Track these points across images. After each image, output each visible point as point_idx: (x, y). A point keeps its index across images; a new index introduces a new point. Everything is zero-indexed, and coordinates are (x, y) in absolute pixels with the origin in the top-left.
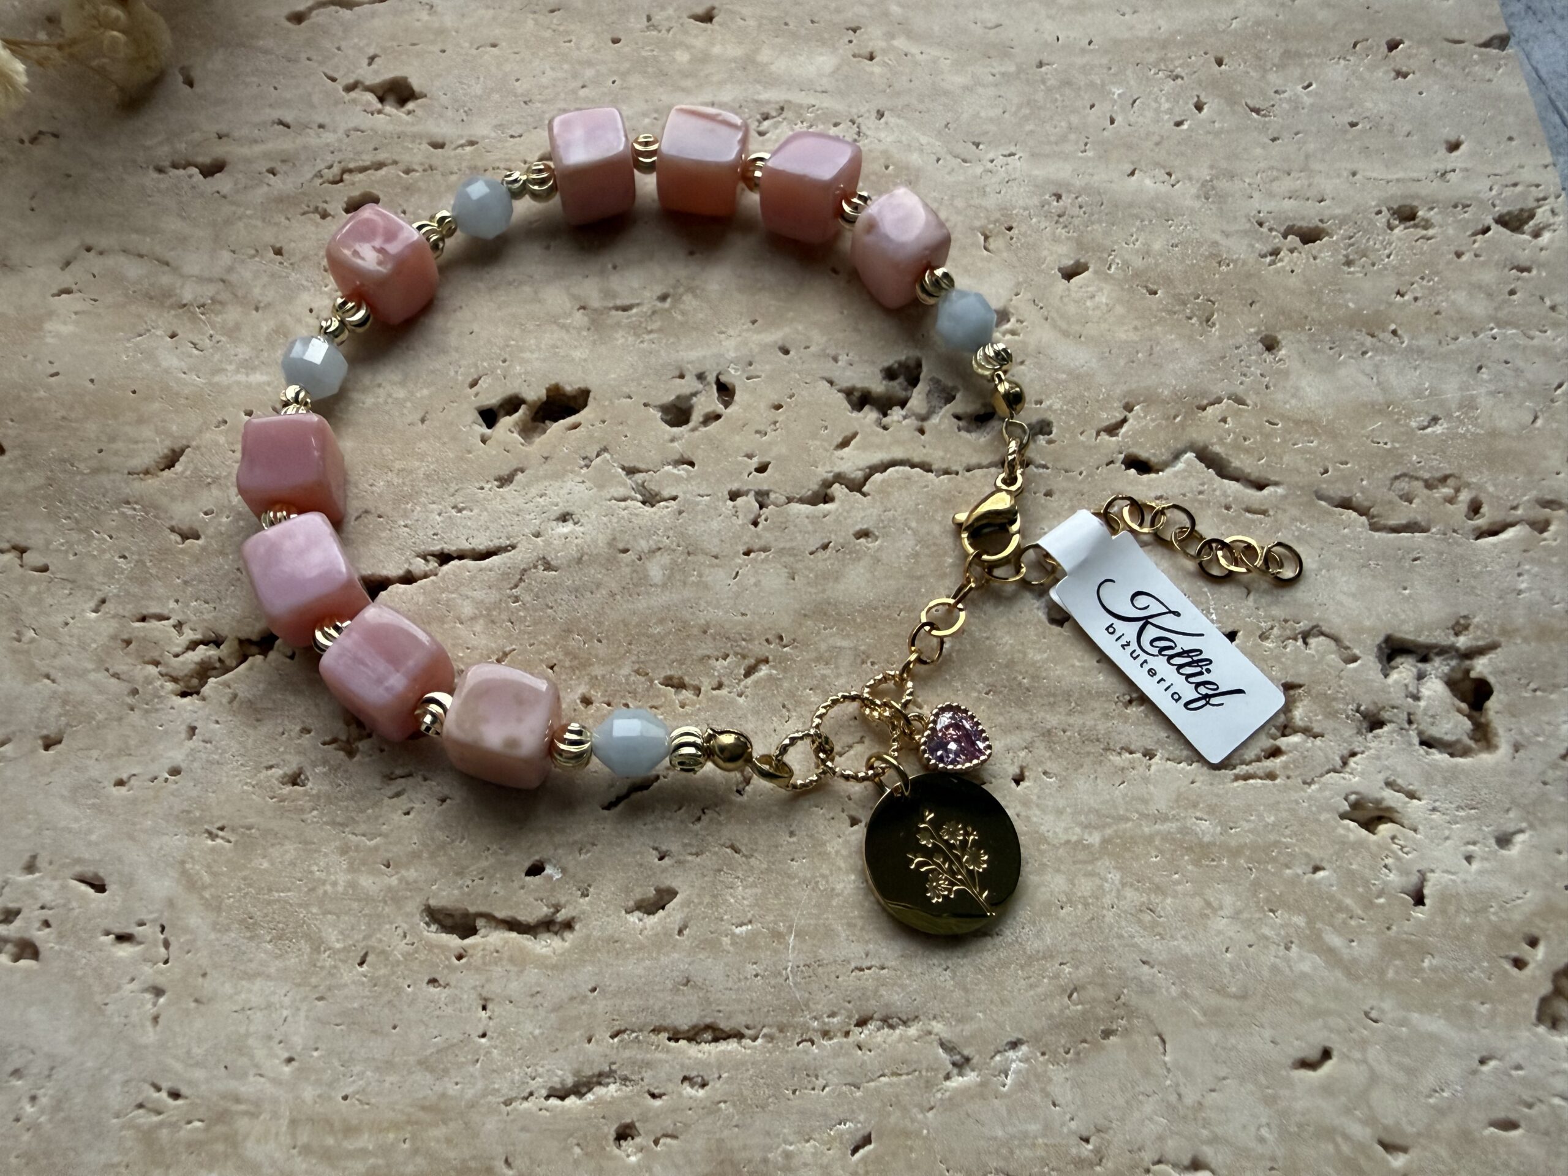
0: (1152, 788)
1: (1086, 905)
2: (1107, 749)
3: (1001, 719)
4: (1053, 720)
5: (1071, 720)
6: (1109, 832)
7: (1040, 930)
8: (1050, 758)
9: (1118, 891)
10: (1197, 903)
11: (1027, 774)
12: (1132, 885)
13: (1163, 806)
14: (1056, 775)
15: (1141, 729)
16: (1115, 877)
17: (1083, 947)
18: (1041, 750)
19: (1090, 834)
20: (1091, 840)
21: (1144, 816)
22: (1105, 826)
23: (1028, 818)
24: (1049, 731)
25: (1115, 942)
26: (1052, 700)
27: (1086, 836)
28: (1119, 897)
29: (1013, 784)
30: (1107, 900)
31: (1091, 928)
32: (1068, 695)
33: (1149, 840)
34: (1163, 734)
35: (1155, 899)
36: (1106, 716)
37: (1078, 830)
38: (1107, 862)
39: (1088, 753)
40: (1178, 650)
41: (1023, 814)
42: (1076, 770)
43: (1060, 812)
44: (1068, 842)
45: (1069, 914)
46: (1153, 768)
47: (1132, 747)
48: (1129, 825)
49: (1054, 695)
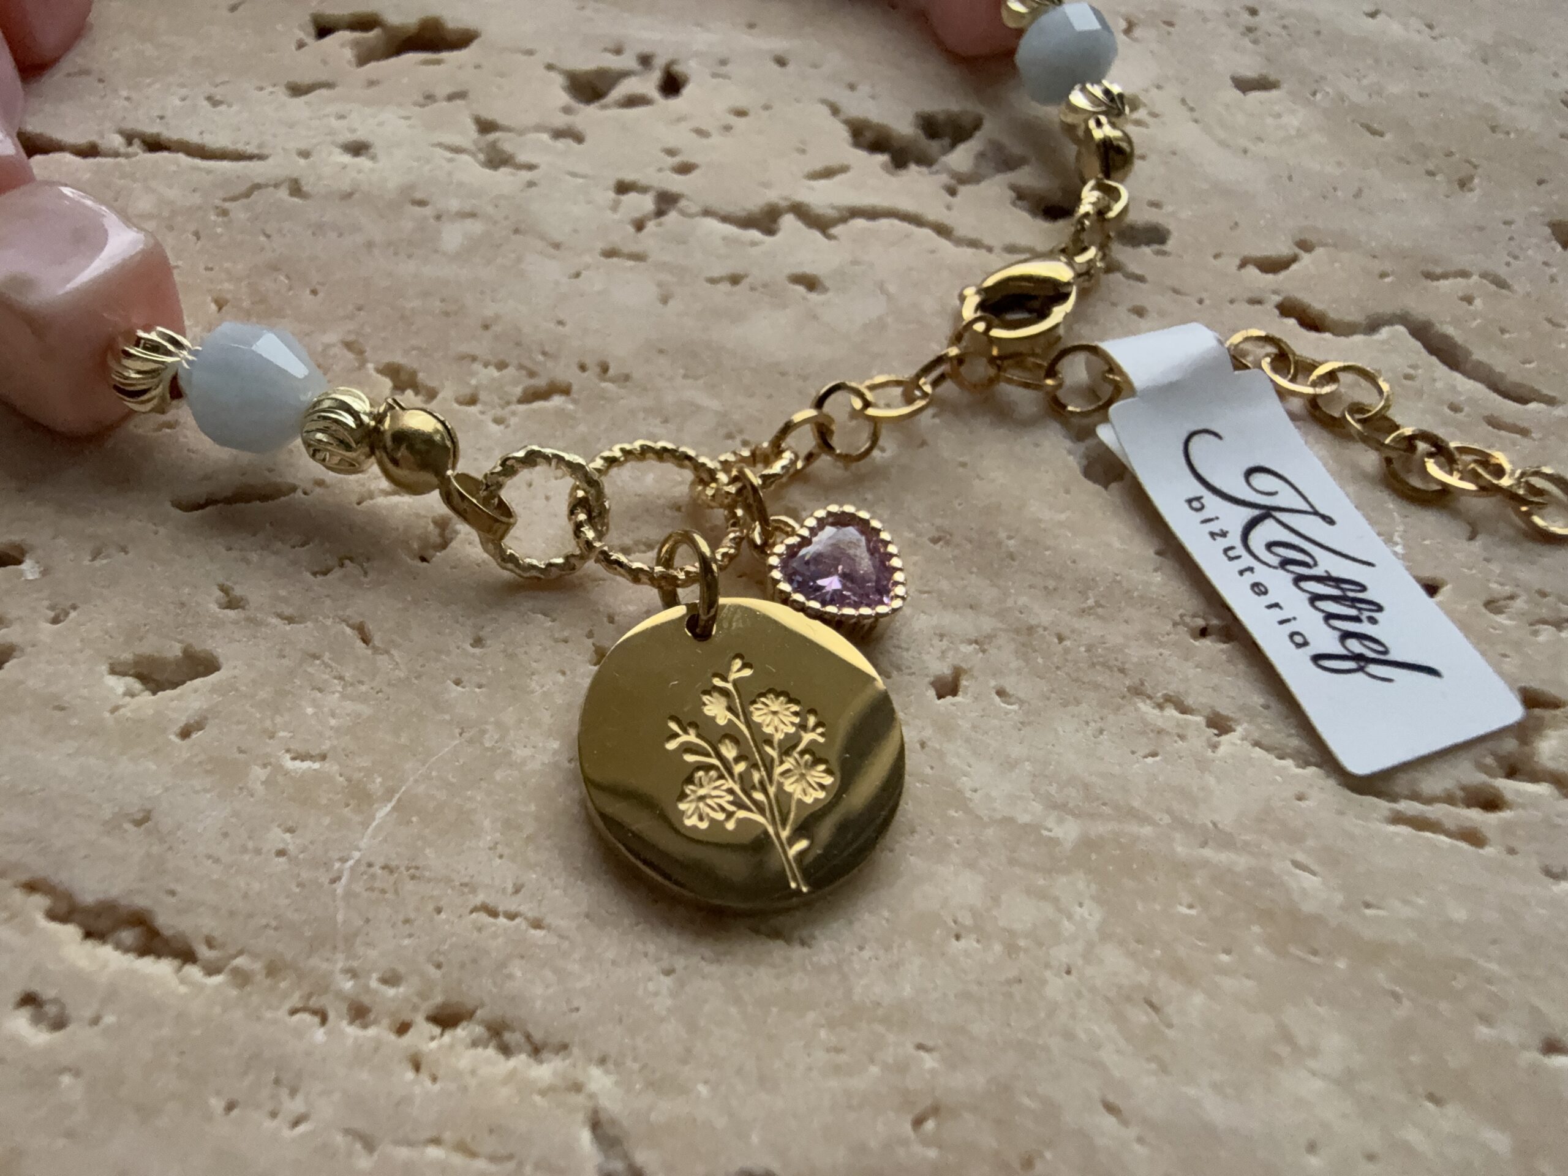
0: (1212, 781)
1: (1011, 949)
2: (1137, 691)
3: (945, 585)
4: (1043, 615)
5: (1080, 624)
6: (1100, 829)
7: (896, 966)
8: (1019, 672)
9: (1090, 946)
10: (1260, 1026)
11: (964, 683)
12: (1122, 943)
13: (1227, 819)
14: (1021, 702)
15: (1215, 679)
16: (1090, 915)
17: (979, 1028)
18: (1004, 652)
19: (1060, 821)
20: (1058, 832)
21: (1180, 823)
22: (1092, 816)
23: (941, 755)
24: (1031, 630)
25: (1055, 1043)
26: (1051, 584)
27: (1050, 822)
28: (1088, 955)
29: (932, 693)
30: (1061, 954)
31: (1009, 995)
32: (1085, 585)
33: (1184, 869)
34: (1257, 699)
35: (1168, 987)
36: (1150, 637)
37: (1037, 807)
38: (1081, 881)
39: (1096, 686)
40: (1318, 571)
41: (934, 744)
42: (1065, 705)
43: (1010, 765)
44: (1008, 821)
45: (967, 954)
46: (1222, 750)
47: (1189, 701)
48: (1147, 830)
49: (1059, 578)
